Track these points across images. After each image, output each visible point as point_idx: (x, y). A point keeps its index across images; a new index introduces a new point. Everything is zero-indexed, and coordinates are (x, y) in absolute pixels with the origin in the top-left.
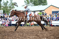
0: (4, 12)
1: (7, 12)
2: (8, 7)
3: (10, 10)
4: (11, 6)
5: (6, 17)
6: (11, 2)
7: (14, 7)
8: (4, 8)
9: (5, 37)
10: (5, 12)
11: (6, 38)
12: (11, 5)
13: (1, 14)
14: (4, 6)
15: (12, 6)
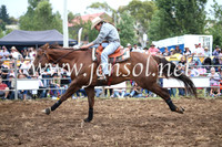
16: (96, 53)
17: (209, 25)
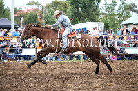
0: (106, 26)
1: (114, 25)
2: (115, 15)
3: (121, 21)
4: (123, 12)
5: (111, 37)
6: (124, 3)
7: (129, 14)
8: (106, 17)
9: (110, 85)
10: (110, 28)
11: (113, 87)
12: (122, 10)
13: (100, 31)
14: (107, 13)
15: (125, 13)
16: (60, 34)
17: (102, 16)
